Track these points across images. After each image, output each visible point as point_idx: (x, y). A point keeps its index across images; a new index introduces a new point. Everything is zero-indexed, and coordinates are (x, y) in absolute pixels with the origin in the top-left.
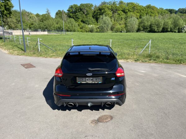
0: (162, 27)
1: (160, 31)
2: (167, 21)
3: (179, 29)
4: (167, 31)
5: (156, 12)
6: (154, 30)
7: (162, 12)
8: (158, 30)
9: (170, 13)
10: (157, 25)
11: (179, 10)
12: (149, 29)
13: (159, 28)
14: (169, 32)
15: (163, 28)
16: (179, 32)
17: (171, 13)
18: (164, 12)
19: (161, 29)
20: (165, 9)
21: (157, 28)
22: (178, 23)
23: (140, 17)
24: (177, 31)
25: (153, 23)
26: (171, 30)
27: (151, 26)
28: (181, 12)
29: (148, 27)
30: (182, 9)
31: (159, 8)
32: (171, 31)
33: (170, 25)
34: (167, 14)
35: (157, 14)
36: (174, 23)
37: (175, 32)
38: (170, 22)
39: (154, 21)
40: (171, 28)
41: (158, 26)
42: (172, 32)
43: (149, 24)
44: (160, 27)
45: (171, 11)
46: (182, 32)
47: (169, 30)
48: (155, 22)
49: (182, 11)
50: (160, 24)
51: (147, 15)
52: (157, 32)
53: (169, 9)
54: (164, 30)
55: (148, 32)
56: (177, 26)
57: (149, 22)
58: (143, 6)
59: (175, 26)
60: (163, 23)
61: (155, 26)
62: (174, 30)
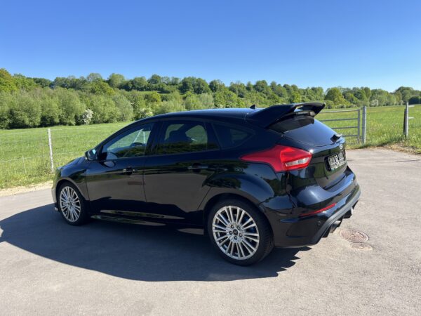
0: (39, 115)
1: (37, 124)
3: (76, 117)
4: (52, 124)
5: (12, 83)
6: (23, 121)
7: (24, 84)
8: (31, 121)
10: (26, 111)
12: (8, 121)
13: (33, 118)
14: (57, 124)
15: (43, 118)
16: (78, 124)
18: (30, 84)
19: (38, 120)
21: (29, 117)
22: (71, 105)
24: (74, 123)
25: (17, 107)
26: (60, 120)
27: (11, 113)
28: (63, 86)
29: (6, 117)
32: (62, 123)
33: (57, 112)
34: (38, 89)
35: (15, 88)
36: (64, 105)
37: (70, 125)
38: (55, 105)
39: (16, 102)
40: (59, 117)
41: (29, 111)
42: (65, 124)
43: (7, 108)
44: (35, 115)
46: (83, 123)
47: (57, 120)
48: (20, 105)
49: (63, 83)
50: (35, 109)
52: (30, 127)
54: (46, 122)
55: (7, 128)
56: (72, 112)
57: (5, 104)
59: (68, 113)
60: (40, 108)
61: (23, 113)
62: (68, 121)
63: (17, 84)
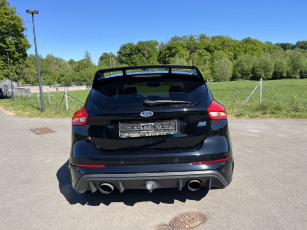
0: (272, 71)
1: (270, 77)
2: (280, 61)
3: (301, 72)
4: (282, 77)
5: (260, 49)
6: (260, 75)
7: (269, 49)
8: (266, 75)
9: (282, 49)
10: (263, 68)
11: (297, 43)
12: (251, 75)
13: (268, 73)
14: (285, 78)
15: (275, 73)
16: (302, 78)
17: (285, 49)
18: (274, 49)
19: (271, 74)
20: (274, 43)
21: (265, 72)
22: (299, 62)
23: (235, 58)
24: (298, 76)
25: (257, 66)
26: (287, 75)
27: (253, 70)
28: (302, 48)
29: (249, 73)
30: (303, 42)
31: (264, 43)
32: (289, 77)
33: (286, 68)
34: (278, 51)
35: (262, 52)
36: (292, 63)
37: (295, 78)
38: (285, 63)
39: (258, 62)
40: (287, 72)
41: (266, 69)
43: (251, 66)
44: (270, 71)
45: (284, 47)
46: (306, 77)
47: (285, 75)
48: (260, 64)
49: (303, 45)
50: (270, 67)
51: (245, 54)
53: (281, 44)
54: (277, 76)
55: (249, 80)
56: (298, 68)
57: (251, 63)
58: (237, 41)
59: (295, 68)
60: (273, 65)
61: (261, 70)
62: (294, 76)
63: (264, 49)
